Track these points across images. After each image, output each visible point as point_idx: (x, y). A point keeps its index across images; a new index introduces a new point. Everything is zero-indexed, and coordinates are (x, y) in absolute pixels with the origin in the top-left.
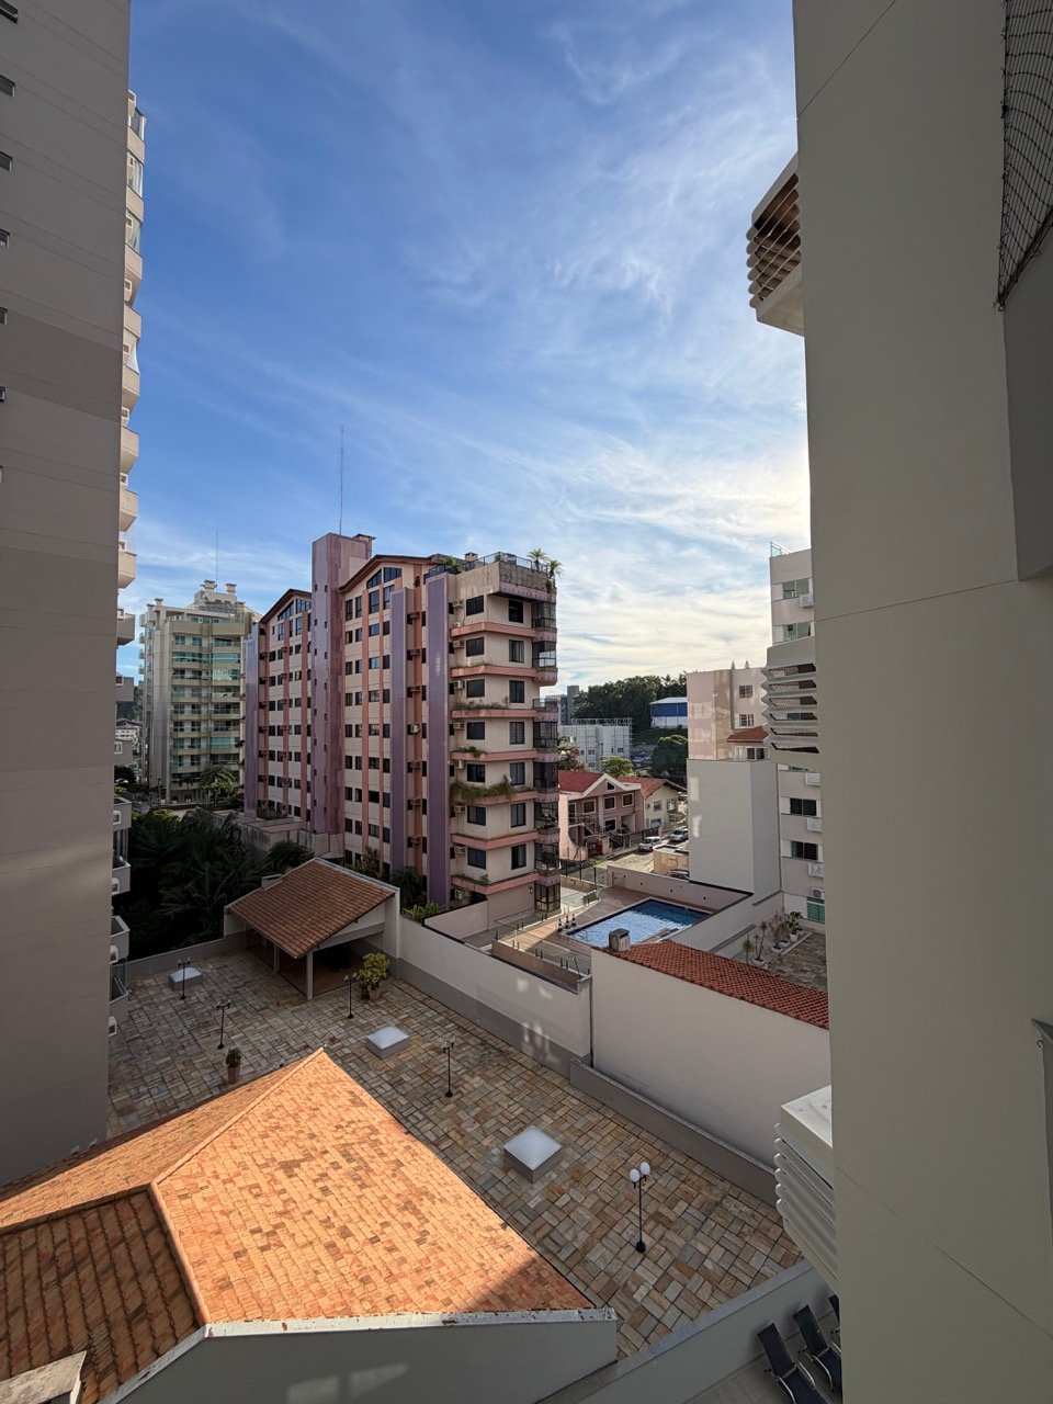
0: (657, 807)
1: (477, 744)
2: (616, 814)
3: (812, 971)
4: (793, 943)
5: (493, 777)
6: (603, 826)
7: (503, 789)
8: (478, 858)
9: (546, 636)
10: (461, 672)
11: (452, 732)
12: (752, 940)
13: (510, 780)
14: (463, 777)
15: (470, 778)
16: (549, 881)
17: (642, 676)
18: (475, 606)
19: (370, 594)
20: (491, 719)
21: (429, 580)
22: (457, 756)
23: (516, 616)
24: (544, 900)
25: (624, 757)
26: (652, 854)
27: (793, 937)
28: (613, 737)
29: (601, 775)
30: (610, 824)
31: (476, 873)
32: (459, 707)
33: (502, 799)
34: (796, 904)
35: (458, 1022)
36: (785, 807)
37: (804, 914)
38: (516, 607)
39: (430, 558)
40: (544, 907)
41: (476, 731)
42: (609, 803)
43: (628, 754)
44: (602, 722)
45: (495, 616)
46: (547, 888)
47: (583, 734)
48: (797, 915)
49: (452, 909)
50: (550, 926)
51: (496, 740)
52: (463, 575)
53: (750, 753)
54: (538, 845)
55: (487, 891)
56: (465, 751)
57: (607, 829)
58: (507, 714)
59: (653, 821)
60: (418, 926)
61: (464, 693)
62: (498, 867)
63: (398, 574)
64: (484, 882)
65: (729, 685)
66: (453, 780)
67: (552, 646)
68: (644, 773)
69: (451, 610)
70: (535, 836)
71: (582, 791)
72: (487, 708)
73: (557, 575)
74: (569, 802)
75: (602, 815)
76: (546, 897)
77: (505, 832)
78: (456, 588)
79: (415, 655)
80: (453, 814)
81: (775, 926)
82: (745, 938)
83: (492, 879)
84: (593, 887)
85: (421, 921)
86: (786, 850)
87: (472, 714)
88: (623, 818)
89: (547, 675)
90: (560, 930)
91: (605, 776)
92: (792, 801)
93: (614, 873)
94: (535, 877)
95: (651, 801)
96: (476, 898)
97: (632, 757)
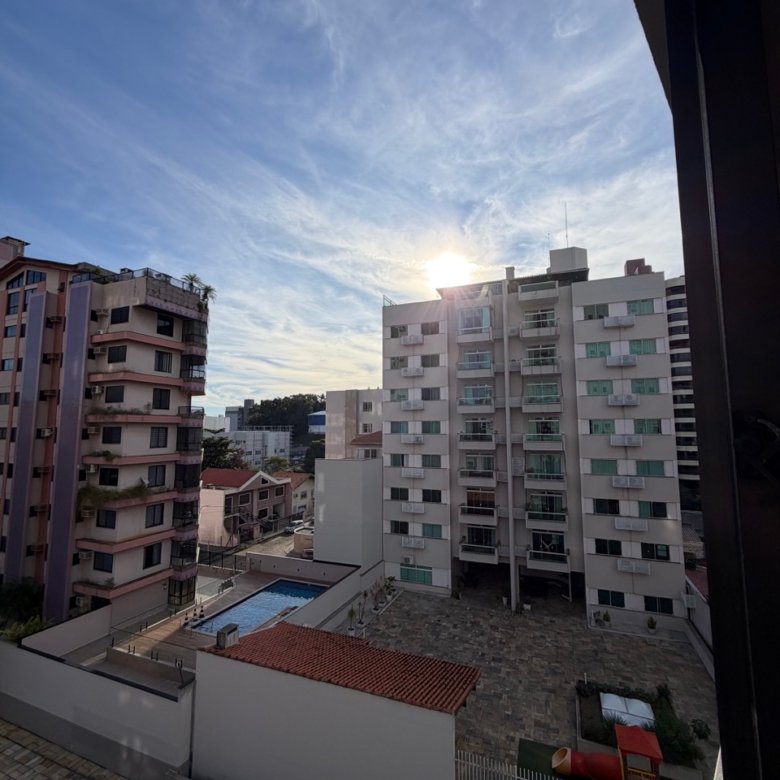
0: (304, 496)
1: (112, 448)
2: (268, 504)
3: (400, 626)
4: (388, 603)
5: (127, 480)
6: (256, 514)
7: (138, 491)
8: (104, 562)
9: (196, 350)
10: (100, 378)
11: (85, 435)
12: (356, 608)
13: (147, 482)
14: (95, 481)
15: (102, 482)
16: (184, 575)
17: (304, 393)
18: (120, 316)
19: (9, 296)
20: (128, 424)
21: (73, 286)
22: (89, 461)
23: (165, 330)
24: (177, 594)
25: (285, 456)
26: (293, 536)
27: (389, 597)
28: (277, 441)
29: (257, 472)
30: (263, 513)
31: (101, 577)
32: (95, 411)
33: (134, 502)
34: (393, 570)
35: (48, 754)
36: (387, 494)
37: (398, 578)
38: (166, 321)
39: (76, 266)
40: (177, 601)
41: (112, 435)
42: (263, 495)
43: (288, 454)
44: (268, 429)
45: (142, 327)
46: (181, 583)
47: (251, 438)
48: (392, 579)
49: (70, 618)
50: (176, 622)
51: (134, 444)
52: (111, 285)
53: (367, 452)
54: (174, 543)
55: (111, 595)
56: (98, 455)
57: (259, 517)
58: (147, 419)
59: (300, 508)
60: (12, 649)
61: (103, 398)
62: (127, 568)
63: (42, 278)
64: (110, 586)
65: (356, 401)
66: (83, 484)
67: (200, 360)
68: (299, 468)
69: (94, 316)
70: (172, 534)
71: (238, 487)
72: (125, 413)
73: (210, 299)
74: (226, 496)
75: (256, 506)
76: (181, 591)
77: (137, 533)
78: (103, 297)
79: (51, 360)
80: (79, 519)
81: (374, 592)
82: (350, 607)
83: (117, 581)
84: (232, 574)
85: (17, 641)
86: (387, 528)
87: (107, 419)
88: (275, 507)
89: (194, 385)
90: (186, 624)
91: (261, 473)
92: (393, 490)
93: (252, 558)
94: (170, 573)
95: (299, 491)
96: (98, 603)
97: (292, 456)
